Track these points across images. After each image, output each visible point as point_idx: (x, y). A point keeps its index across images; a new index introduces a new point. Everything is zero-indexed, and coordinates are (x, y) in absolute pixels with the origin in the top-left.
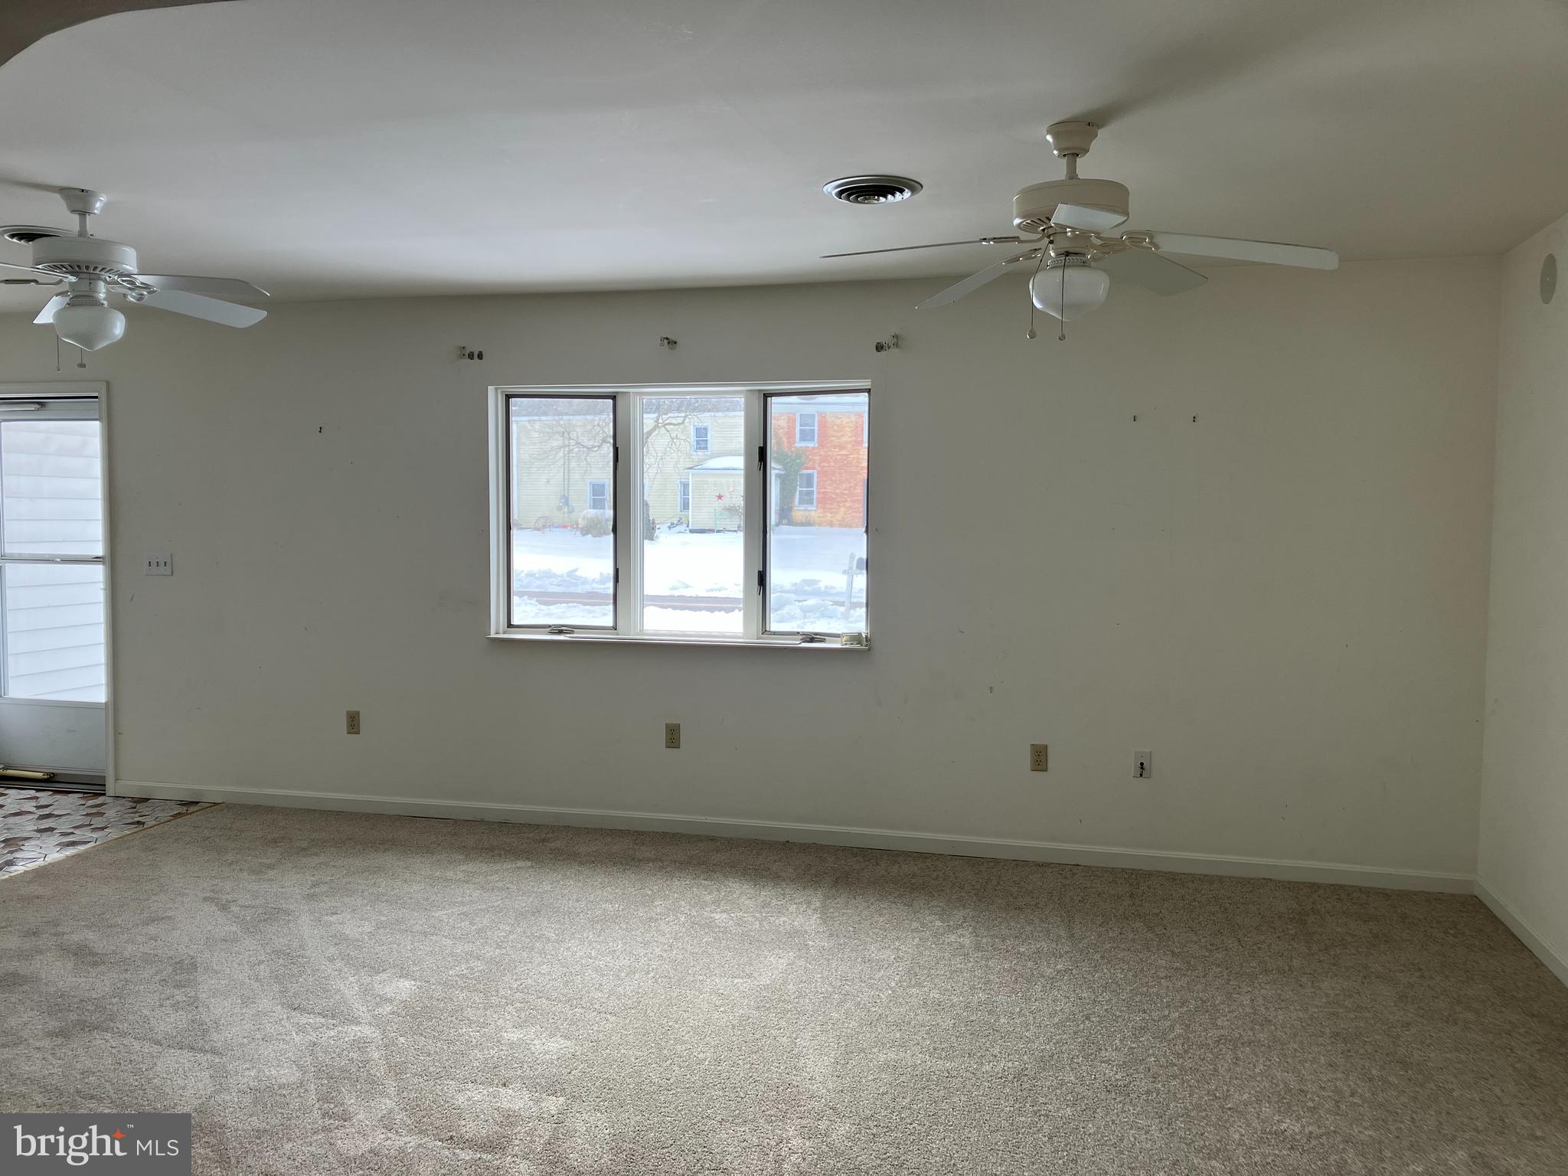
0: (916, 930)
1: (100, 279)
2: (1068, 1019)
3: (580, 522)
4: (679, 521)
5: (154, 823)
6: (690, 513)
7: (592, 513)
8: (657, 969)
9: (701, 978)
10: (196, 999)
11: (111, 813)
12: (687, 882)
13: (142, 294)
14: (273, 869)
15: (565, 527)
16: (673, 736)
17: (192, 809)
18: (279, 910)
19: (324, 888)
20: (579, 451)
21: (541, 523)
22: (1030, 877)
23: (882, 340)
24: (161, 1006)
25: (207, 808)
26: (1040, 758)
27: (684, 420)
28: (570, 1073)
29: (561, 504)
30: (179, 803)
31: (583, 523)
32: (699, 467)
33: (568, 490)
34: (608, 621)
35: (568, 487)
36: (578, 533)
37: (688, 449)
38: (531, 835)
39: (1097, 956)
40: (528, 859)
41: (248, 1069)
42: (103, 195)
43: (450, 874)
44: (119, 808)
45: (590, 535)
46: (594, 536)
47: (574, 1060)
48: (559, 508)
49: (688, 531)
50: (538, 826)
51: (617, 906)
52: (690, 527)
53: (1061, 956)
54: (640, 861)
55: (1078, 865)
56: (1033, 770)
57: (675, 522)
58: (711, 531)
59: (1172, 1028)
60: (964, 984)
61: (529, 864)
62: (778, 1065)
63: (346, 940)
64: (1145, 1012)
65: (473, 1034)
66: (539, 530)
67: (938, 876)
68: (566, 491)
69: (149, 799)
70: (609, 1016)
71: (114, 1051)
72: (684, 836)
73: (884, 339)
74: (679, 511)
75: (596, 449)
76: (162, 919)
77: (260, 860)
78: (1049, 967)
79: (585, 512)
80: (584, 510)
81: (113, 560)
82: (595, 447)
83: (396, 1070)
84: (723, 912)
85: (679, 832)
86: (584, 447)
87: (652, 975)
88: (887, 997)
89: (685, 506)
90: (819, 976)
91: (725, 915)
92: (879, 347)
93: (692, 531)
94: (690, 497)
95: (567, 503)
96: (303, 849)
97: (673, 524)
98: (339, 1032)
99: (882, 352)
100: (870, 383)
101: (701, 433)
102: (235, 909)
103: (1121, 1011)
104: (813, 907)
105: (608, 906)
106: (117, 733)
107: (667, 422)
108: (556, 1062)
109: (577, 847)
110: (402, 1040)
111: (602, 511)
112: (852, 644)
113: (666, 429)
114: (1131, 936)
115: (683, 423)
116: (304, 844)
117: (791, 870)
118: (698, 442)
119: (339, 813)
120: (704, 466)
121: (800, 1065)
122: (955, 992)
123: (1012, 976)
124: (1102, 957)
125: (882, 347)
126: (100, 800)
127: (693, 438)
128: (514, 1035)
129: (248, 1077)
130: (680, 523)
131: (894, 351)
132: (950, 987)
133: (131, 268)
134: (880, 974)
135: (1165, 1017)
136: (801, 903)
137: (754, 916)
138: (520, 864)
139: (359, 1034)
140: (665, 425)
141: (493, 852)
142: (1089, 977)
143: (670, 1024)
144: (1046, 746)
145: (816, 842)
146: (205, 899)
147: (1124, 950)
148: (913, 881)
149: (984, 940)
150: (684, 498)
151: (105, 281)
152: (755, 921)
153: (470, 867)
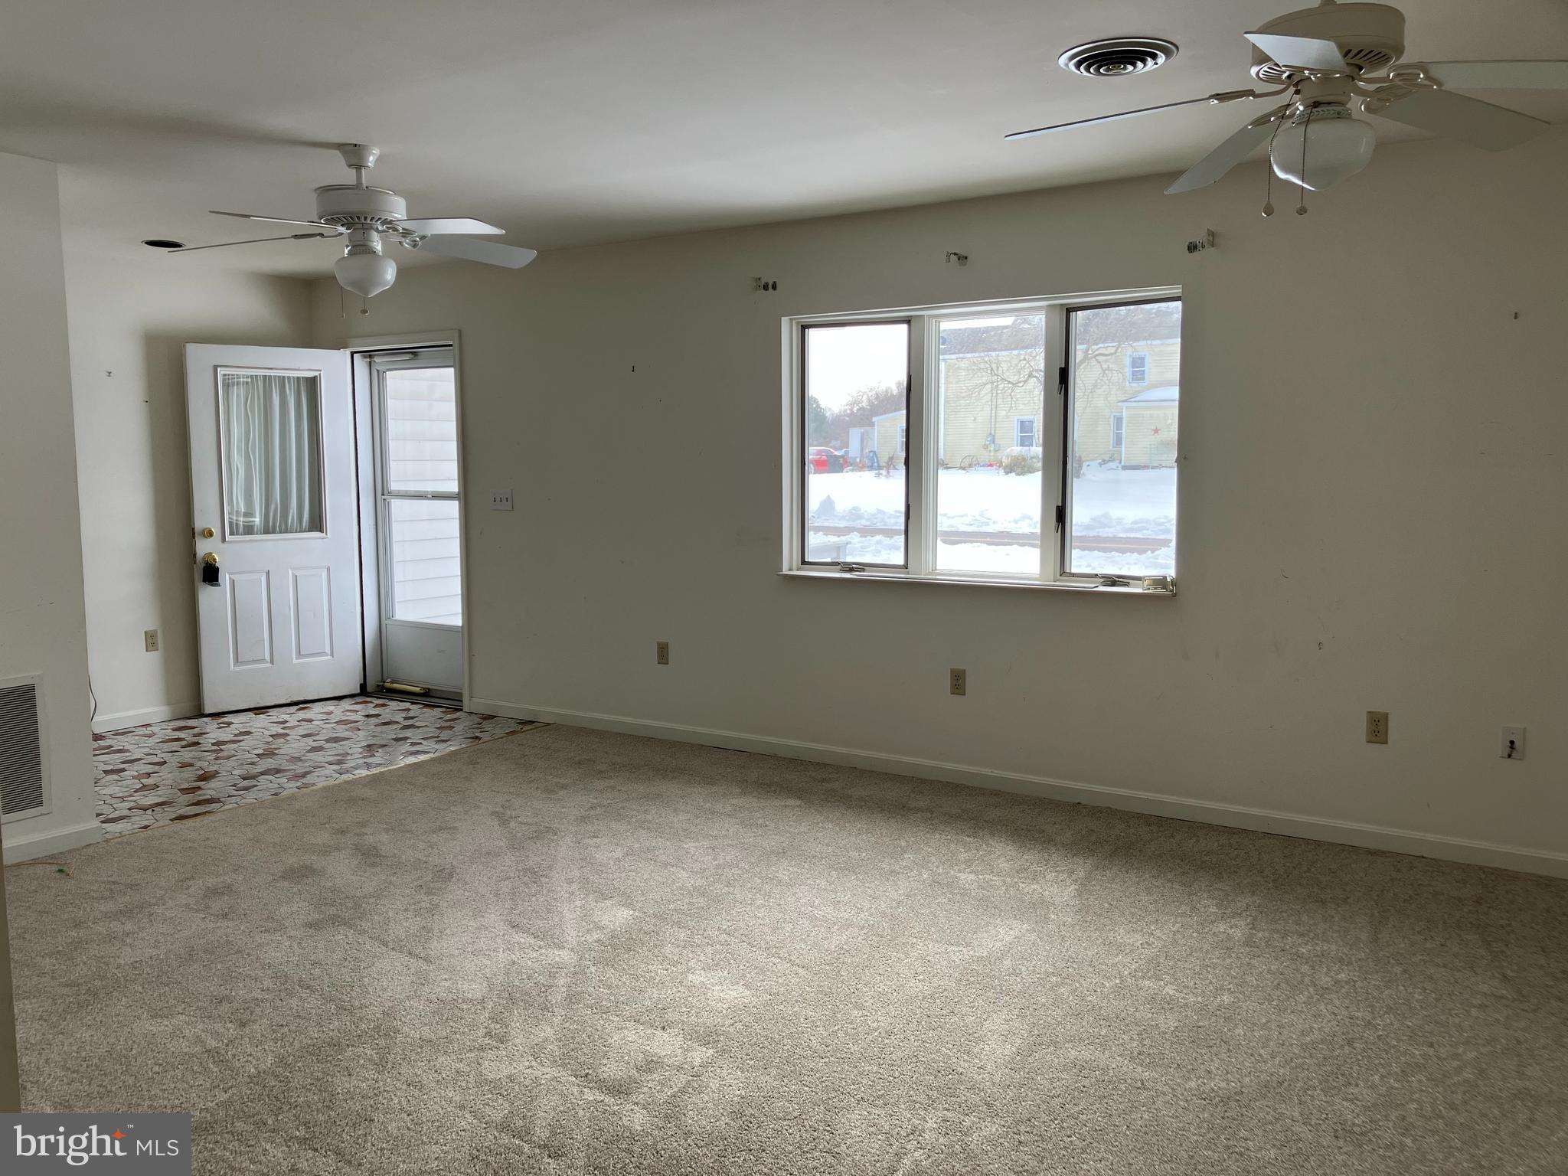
0: (1183, 915)
1: (372, 228)
2: (1323, 1041)
3: (1003, 460)
4: (1111, 458)
5: (490, 738)
6: (1123, 449)
7: (1017, 450)
8: (873, 925)
9: (915, 940)
10: (437, 906)
11: (459, 727)
12: (949, 837)
13: (415, 241)
14: (565, 789)
15: (991, 465)
16: (958, 683)
17: (526, 728)
18: (549, 829)
19: (599, 811)
20: (1004, 387)
21: (966, 462)
22: (1353, 866)
23: (1196, 240)
24: (406, 910)
25: (540, 727)
26: (1378, 728)
27: (1116, 351)
28: (733, 1025)
29: (988, 443)
30: (519, 721)
31: (1006, 461)
32: (1133, 400)
33: (995, 427)
34: (899, 559)
35: (995, 425)
36: (1001, 471)
37: (1120, 381)
38: (814, 774)
39: (1398, 970)
40: (799, 798)
41: (445, 980)
42: (373, 148)
43: (719, 807)
44: (467, 723)
45: (1014, 474)
46: (1018, 474)
47: (743, 1012)
48: (986, 447)
49: (1120, 468)
50: (825, 765)
51: (864, 854)
52: (1123, 464)
53: (1349, 963)
54: (909, 809)
55: (1423, 857)
56: (1368, 742)
57: (1107, 459)
58: (1145, 467)
59: (1459, 1070)
60: (1211, 983)
61: (798, 802)
62: (951, 1046)
63: (592, 864)
64: (1431, 1045)
65: (658, 970)
66: (963, 468)
67: (1238, 856)
68: (993, 429)
69: (496, 717)
70: (800, 970)
71: (348, 947)
72: (968, 787)
73: (1199, 237)
74: (1111, 446)
75: (1021, 385)
76: (450, 828)
77: (558, 780)
78: (1327, 974)
79: (1008, 450)
80: (1009, 447)
81: (466, 496)
82: (1020, 382)
83: (572, 998)
84: (973, 872)
85: (964, 783)
86: (1009, 382)
87: (865, 931)
88: (1112, 987)
89: (1118, 441)
90: (1045, 953)
91: (972, 877)
92: (1192, 248)
93: (1125, 468)
94: (1123, 431)
95: (993, 441)
96: (601, 772)
97: (1104, 461)
98: (541, 954)
99: (1196, 254)
100: (1181, 290)
101: (1138, 362)
102: (513, 824)
103: (1399, 1040)
104: (1074, 877)
105: (854, 854)
106: (471, 656)
107: (1097, 353)
108: (724, 1012)
109: (853, 790)
110: (593, 969)
111: (1027, 448)
112: (1155, 589)
113: (1097, 360)
114: (1456, 949)
115: (1115, 353)
116: (603, 767)
117: (1068, 835)
118: (1134, 373)
119: (649, 739)
120: (1137, 399)
121: (975, 1050)
122: (1195, 991)
123: (1275, 979)
124: (1405, 971)
125: (1195, 247)
126: (458, 714)
127: (1128, 371)
128: (696, 978)
129: (441, 987)
130: (1112, 459)
131: (1209, 251)
132: (1192, 984)
133: (400, 216)
134: (1117, 960)
135: (1456, 1056)
136: (1063, 872)
137: (1004, 881)
138: (790, 802)
139: (557, 959)
140: (1097, 355)
141: (770, 788)
142: (1376, 994)
143: (859, 986)
144: (1387, 714)
145: (1111, 806)
146: (494, 813)
147: (1438, 965)
148: (1206, 858)
149: (1260, 935)
150: (1117, 433)
151: (377, 230)
152: (1003, 886)
153: (741, 801)
